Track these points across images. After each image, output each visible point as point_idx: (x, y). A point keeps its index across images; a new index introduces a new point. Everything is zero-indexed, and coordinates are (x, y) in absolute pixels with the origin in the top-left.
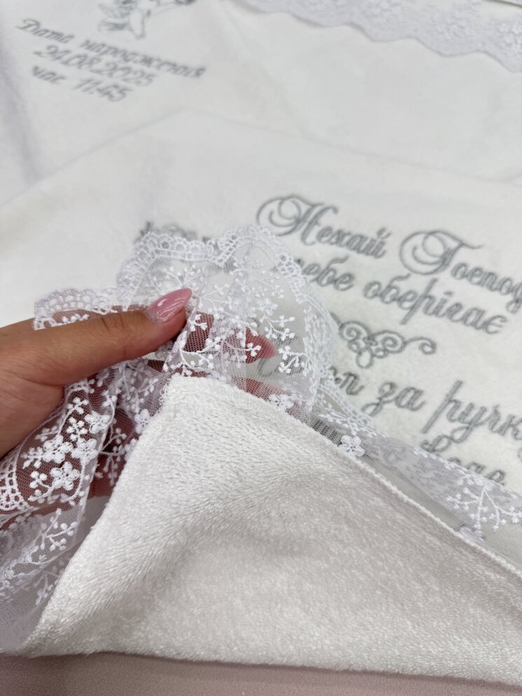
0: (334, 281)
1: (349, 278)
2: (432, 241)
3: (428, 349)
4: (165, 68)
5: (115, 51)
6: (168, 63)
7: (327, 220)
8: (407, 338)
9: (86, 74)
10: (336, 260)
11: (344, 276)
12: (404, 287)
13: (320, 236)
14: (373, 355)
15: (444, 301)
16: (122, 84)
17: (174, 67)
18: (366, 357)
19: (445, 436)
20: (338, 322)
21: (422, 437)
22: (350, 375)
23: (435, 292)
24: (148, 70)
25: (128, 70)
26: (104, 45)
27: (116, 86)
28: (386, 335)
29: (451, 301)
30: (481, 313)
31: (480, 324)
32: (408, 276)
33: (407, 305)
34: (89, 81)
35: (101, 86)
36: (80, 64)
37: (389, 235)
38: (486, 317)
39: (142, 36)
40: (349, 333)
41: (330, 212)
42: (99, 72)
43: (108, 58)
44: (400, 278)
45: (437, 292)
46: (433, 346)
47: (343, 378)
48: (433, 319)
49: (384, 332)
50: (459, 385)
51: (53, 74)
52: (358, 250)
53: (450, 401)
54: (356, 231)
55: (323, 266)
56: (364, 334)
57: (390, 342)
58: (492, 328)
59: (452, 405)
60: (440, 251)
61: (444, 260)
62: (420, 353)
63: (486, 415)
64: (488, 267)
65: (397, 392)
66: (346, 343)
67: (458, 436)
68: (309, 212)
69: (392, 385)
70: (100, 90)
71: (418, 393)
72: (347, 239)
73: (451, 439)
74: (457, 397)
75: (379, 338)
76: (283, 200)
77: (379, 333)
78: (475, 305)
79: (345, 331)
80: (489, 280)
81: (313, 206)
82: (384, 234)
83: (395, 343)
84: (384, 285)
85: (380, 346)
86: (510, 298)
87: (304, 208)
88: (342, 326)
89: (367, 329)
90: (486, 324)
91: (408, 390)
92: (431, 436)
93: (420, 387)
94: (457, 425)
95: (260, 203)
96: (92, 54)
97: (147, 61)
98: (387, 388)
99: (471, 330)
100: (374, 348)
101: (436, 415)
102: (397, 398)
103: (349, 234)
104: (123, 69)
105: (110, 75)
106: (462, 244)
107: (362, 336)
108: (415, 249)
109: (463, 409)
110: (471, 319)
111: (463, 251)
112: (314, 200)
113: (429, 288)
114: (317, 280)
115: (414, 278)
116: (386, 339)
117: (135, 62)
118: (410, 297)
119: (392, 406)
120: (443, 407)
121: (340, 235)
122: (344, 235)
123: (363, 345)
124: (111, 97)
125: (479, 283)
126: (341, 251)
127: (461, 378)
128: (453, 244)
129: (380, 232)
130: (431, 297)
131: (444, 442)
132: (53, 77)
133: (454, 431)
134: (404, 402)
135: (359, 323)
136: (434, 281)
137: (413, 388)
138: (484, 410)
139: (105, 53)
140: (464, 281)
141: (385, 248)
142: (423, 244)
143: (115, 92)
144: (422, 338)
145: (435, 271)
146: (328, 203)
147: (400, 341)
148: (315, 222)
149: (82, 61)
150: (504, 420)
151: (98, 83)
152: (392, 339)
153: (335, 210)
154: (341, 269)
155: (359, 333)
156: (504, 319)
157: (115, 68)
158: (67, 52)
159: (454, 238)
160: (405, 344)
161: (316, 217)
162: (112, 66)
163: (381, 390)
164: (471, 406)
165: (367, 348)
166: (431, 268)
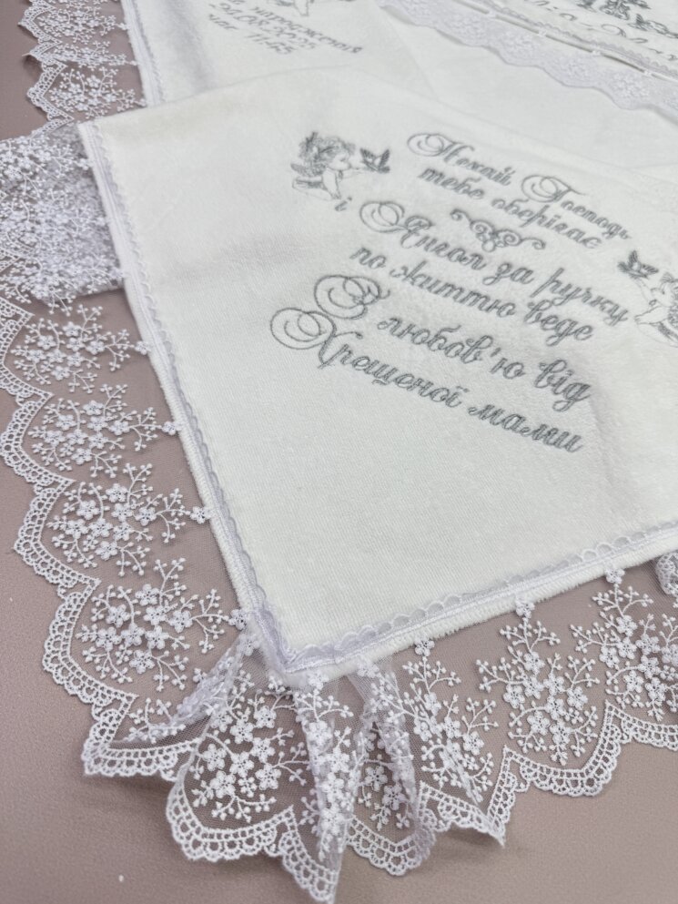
0: (468, 192)
1: (481, 193)
2: (546, 183)
3: (539, 246)
4: (325, 41)
5: (283, 20)
6: (330, 39)
7: (464, 154)
8: (523, 237)
9: (256, 29)
10: (472, 179)
11: (476, 191)
12: (523, 207)
13: (460, 162)
14: (495, 246)
15: (553, 221)
16: (288, 44)
17: (334, 42)
18: (490, 245)
19: (548, 301)
20: (470, 220)
21: (530, 300)
22: (476, 255)
23: (546, 213)
24: (311, 40)
25: (294, 36)
26: (272, 14)
27: (283, 44)
28: (507, 232)
29: (558, 222)
30: (582, 233)
31: (581, 239)
32: (527, 201)
33: (525, 218)
34: (258, 35)
35: (268, 41)
36: (250, 22)
37: (514, 172)
38: (585, 236)
39: (307, 15)
40: (478, 227)
41: (468, 149)
42: (268, 31)
43: (276, 23)
44: (520, 201)
45: (549, 214)
46: (543, 245)
47: (470, 258)
48: (545, 229)
49: (506, 230)
50: (561, 271)
51: (227, 24)
52: (489, 176)
53: (554, 281)
54: (487, 165)
55: (460, 181)
56: (490, 230)
57: (509, 238)
58: (589, 244)
59: (554, 284)
60: (553, 190)
61: (557, 196)
62: (533, 248)
63: (580, 293)
64: (589, 208)
65: (512, 271)
66: (474, 235)
67: (557, 302)
68: (450, 146)
69: (509, 266)
70: (267, 43)
71: (529, 272)
72: (480, 168)
73: (552, 303)
74: (559, 278)
75: (502, 235)
76: (429, 136)
77: (501, 231)
78: (578, 227)
79: (474, 226)
80: (590, 215)
81: (454, 143)
82: (510, 172)
83: (514, 239)
84: (508, 203)
85: (502, 239)
86: (605, 230)
87: (447, 144)
88: (472, 223)
89: (492, 226)
90: (585, 241)
91: (521, 269)
92: (537, 299)
93: (531, 268)
94: (558, 295)
95: (411, 135)
96: (261, 17)
97: (311, 33)
98: (505, 268)
99: (574, 243)
100: (497, 240)
101: (542, 287)
102: (512, 275)
103: (482, 166)
104: (289, 34)
105: (278, 35)
106: (570, 189)
107: (488, 232)
108: (533, 185)
109: (562, 287)
110: (574, 235)
111: (570, 193)
112: (456, 139)
113: (543, 211)
114: (455, 189)
115: (530, 202)
116: (506, 236)
117: (299, 31)
118: (528, 213)
119: (508, 280)
120: (547, 283)
121: (475, 166)
122: (478, 166)
123: (488, 236)
124: (278, 50)
125: (583, 216)
126: (476, 174)
127: (563, 266)
128: (563, 188)
129: (507, 170)
130: (543, 217)
131: (547, 305)
132: (226, 25)
133: (555, 299)
134: (518, 277)
135: (487, 222)
136: (547, 207)
137: (525, 269)
138: (579, 289)
139: (273, 19)
140: (571, 212)
141: (510, 180)
142: (540, 183)
143: (281, 47)
144: (535, 238)
145: (549, 201)
146: (467, 142)
147: (517, 239)
148: (455, 153)
149: (252, 20)
150: (594, 298)
151: (266, 38)
152: (512, 236)
153: (472, 149)
154: (475, 186)
155: (485, 229)
156: (599, 241)
157: (282, 31)
158: (239, 11)
159: (564, 184)
160: (522, 240)
161: (456, 150)
162: (279, 30)
163: (500, 268)
164: (569, 286)
165: (492, 239)
166: (547, 199)
